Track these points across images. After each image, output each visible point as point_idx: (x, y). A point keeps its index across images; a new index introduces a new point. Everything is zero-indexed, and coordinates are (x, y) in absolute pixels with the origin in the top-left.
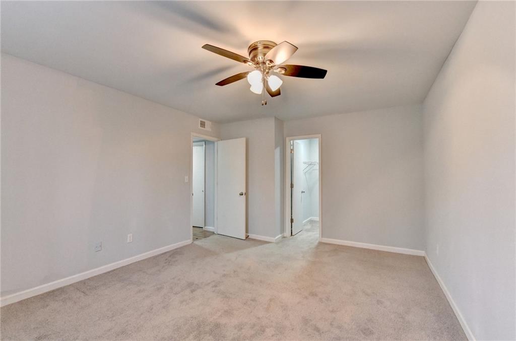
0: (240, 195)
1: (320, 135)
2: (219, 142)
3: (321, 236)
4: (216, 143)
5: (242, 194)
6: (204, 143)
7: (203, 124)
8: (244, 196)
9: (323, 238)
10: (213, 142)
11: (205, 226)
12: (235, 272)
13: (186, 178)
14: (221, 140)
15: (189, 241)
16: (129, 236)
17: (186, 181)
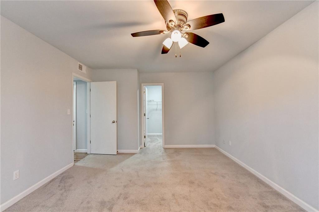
0: (113, 123)
1: (163, 84)
2: (92, 83)
3: (164, 144)
4: (88, 84)
5: (114, 122)
6: (75, 82)
7: (80, 68)
8: (115, 123)
9: (165, 146)
10: (85, 83)
11: (77, 149)
12: (130, 181)
13: (69, 111)
14: (93, 82)
15: (72, 164)
16: (14, 173)
17: (69, 113)
